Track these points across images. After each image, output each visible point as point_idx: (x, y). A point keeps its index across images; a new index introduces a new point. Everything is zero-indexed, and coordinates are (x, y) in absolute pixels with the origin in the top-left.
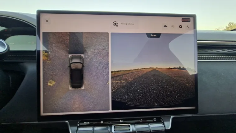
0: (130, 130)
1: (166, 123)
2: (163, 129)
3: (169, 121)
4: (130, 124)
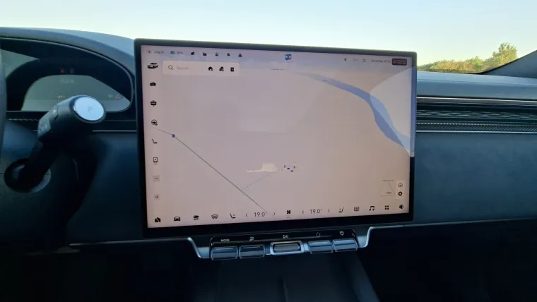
0: (300, 250)
1: (360, 239)
2: (355, 246)
3: (366, 235)
4: (299, 241)
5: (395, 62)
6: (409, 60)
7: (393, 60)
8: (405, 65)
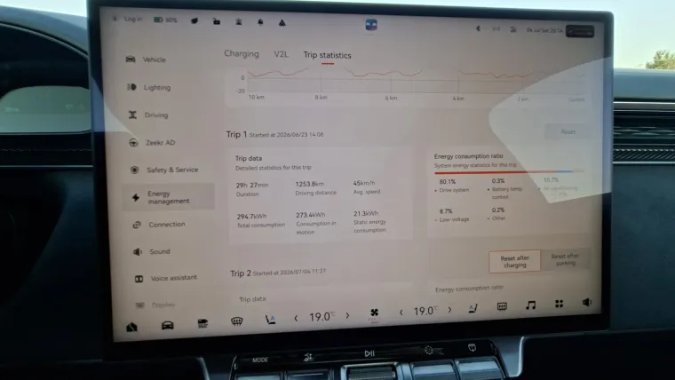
0: (395, 379)
1: (507, 358)
2: (499, 376)
3: (516, 351)
4: (395, 363)
5: (573, 32)
6: (598, 28)
7: (568, 27)
8: (592, 36)
